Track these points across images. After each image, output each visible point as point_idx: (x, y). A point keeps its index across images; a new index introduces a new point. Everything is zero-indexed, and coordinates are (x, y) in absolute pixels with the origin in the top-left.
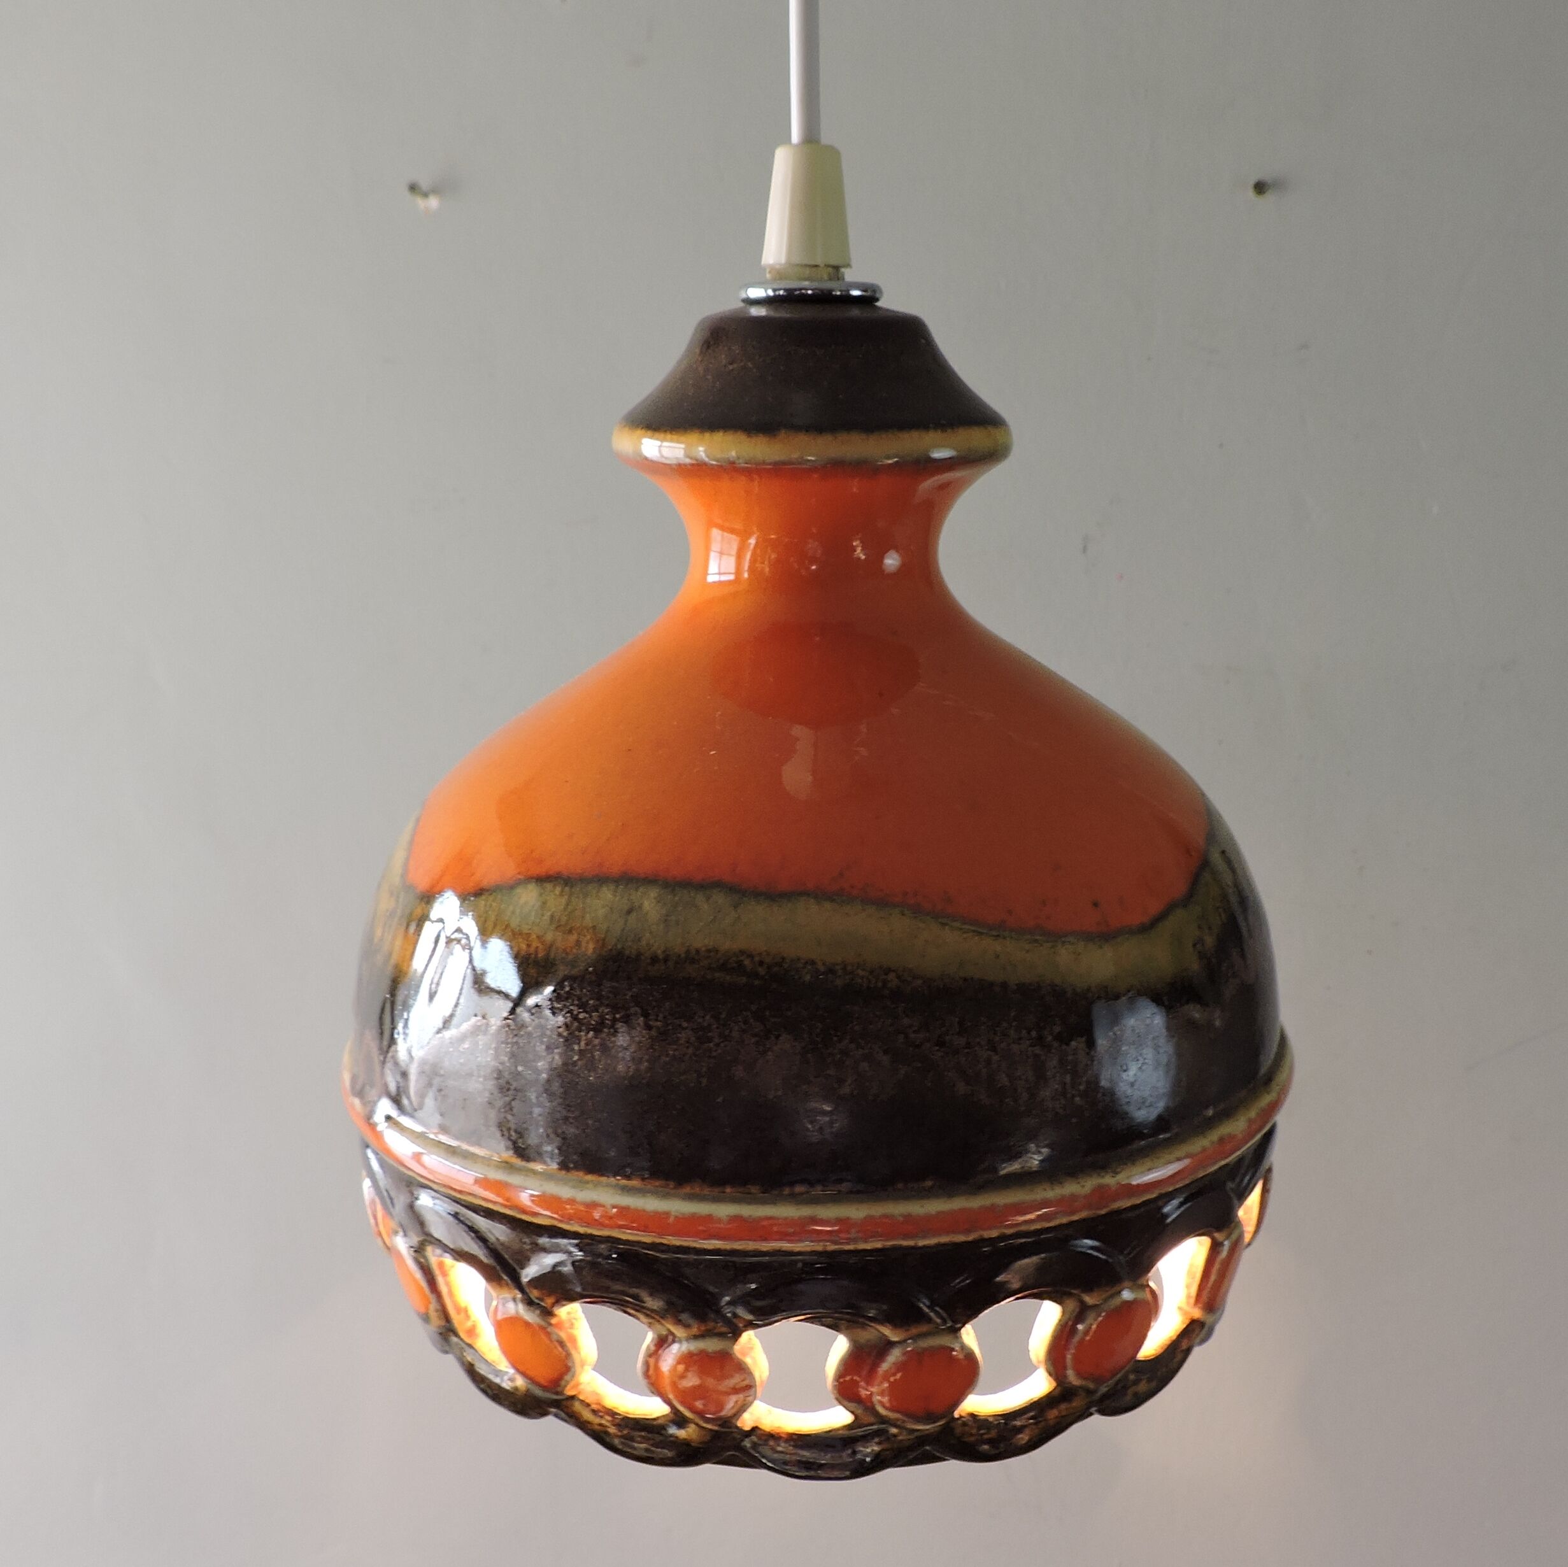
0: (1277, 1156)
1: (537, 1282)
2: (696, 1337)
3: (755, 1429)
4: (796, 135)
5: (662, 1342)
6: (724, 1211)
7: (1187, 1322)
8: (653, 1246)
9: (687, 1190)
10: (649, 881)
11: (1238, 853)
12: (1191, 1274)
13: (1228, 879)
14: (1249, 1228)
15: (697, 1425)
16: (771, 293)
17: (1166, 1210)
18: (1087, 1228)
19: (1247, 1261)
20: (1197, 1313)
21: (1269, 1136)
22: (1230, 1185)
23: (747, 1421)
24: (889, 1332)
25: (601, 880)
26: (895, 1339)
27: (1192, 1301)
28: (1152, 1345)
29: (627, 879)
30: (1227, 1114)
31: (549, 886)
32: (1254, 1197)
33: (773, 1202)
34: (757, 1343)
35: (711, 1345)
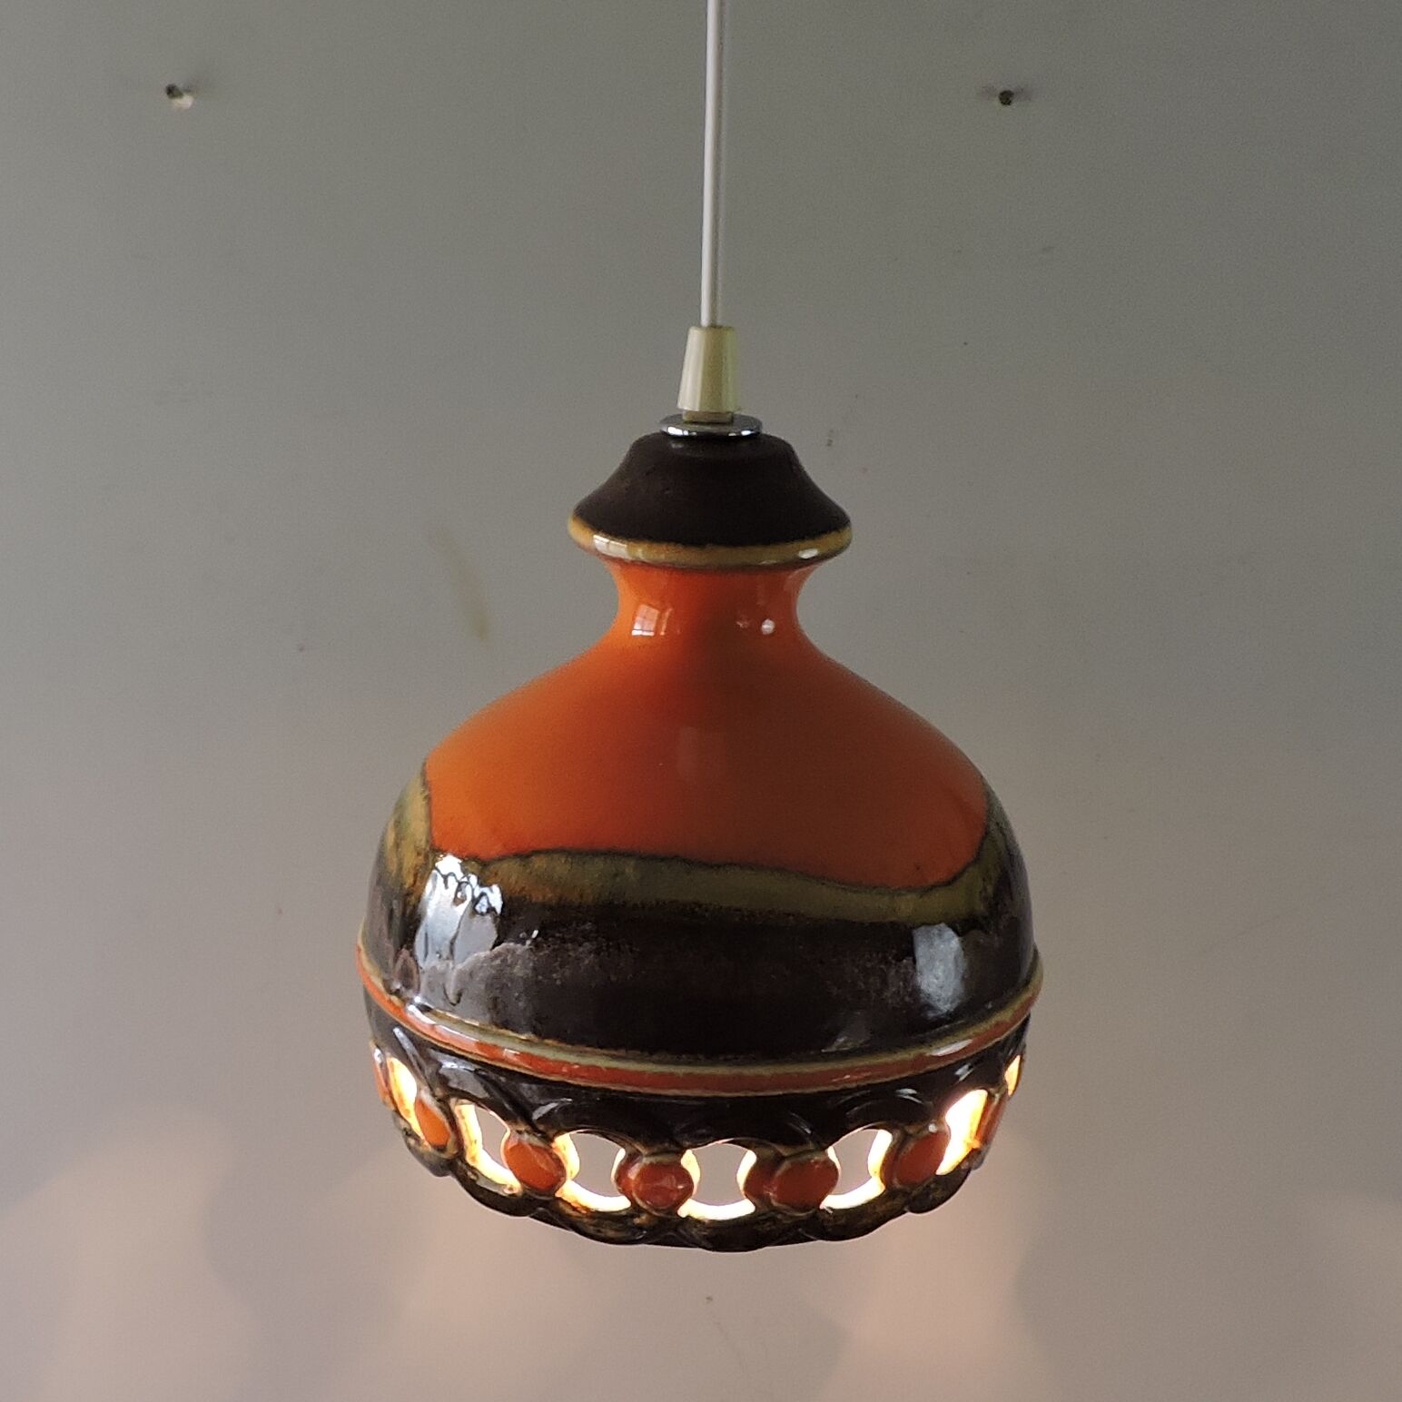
0: (1030, 1037)
1: (543, 1119)
2: (653, 1154)
3: (689, 1217)
4: (705, 320)
5: (631, 1159)
6: (681, 1070)
7: (969, 1151)
8: (630, 1094)
9: (655, 1057)
10: (628, 855)
11: (1007, 824)
12: (973, 1116)
13: (1001, 844)
14: (1011, 1087)
15: (650, 1214)
16: (686, 433)
17: (959, 1072)
18: (909, 1082)
19: (1009, 1107)
20: (976, 1145)
21: (1026, 1021)
22: (1000, 1054)
23: (684, 1211)
24: (784, 1151)
25: (595, 853)
26: (785, 1154)
27: (973, 1135)
28: (945, 1168)
29: (610, 854)
30: (1001, 1007)
31: (556, 856)
32: (1014, 1067)
33: (713, 1065)
34: (693, 1158)
35: (665, 1159)
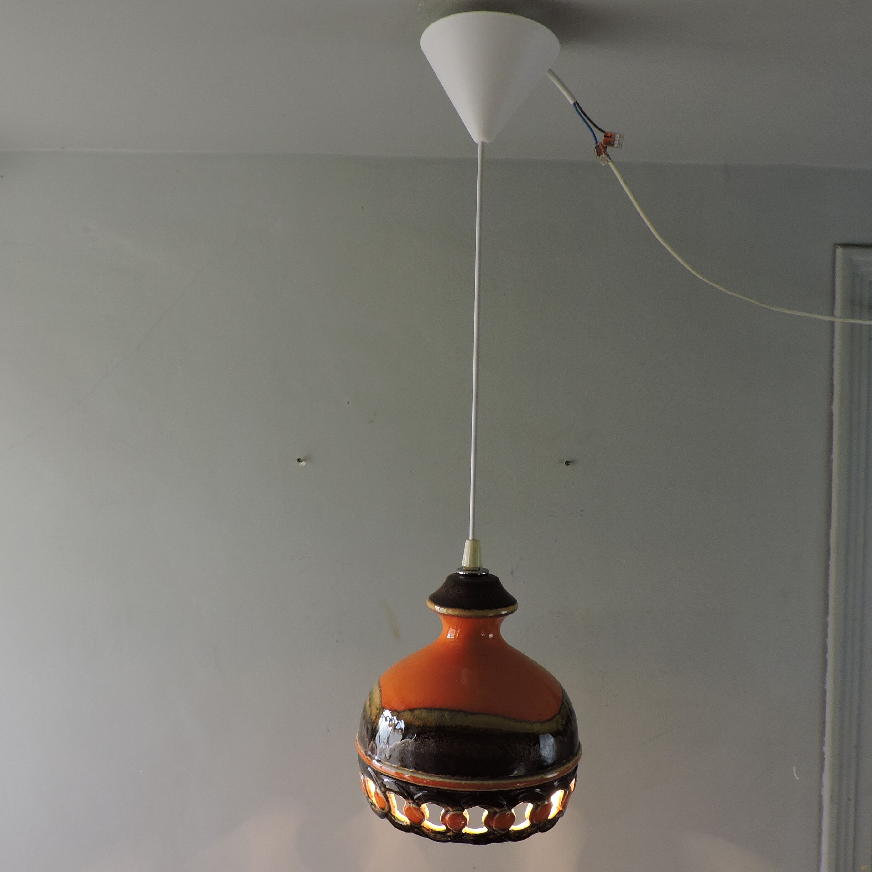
0: (578, 772)
1: (417, 799)
2: (454, 811)
3: (466, 833)
4: (471, 538)
5: (446, 812)
6: (463, 782)
7: (559, 811)
8: (447, 790)
9: (455, 777)
10: (446, 710)
11: (570, 701)
12: (560, 799)
13: (567, 707)
14: (572, 789)
15: (453, 832)
16: (465, 574)
17: (555, 784)
18: (538, 787)
19: (572, 796)
20: (561, 809)
21: (577, 767)
22: (568, 778)
23: (464, 831)
24: (497, 810)
25: (435, 709)
26: (498, 811)
27: (560, 805)
28: (551, 817)
29: (441, 709)
30: (568, 761)
31: (423, 710)
32: (573, 782)
33: (473, 780)
34: (467, 812)
35: (458, 812)
